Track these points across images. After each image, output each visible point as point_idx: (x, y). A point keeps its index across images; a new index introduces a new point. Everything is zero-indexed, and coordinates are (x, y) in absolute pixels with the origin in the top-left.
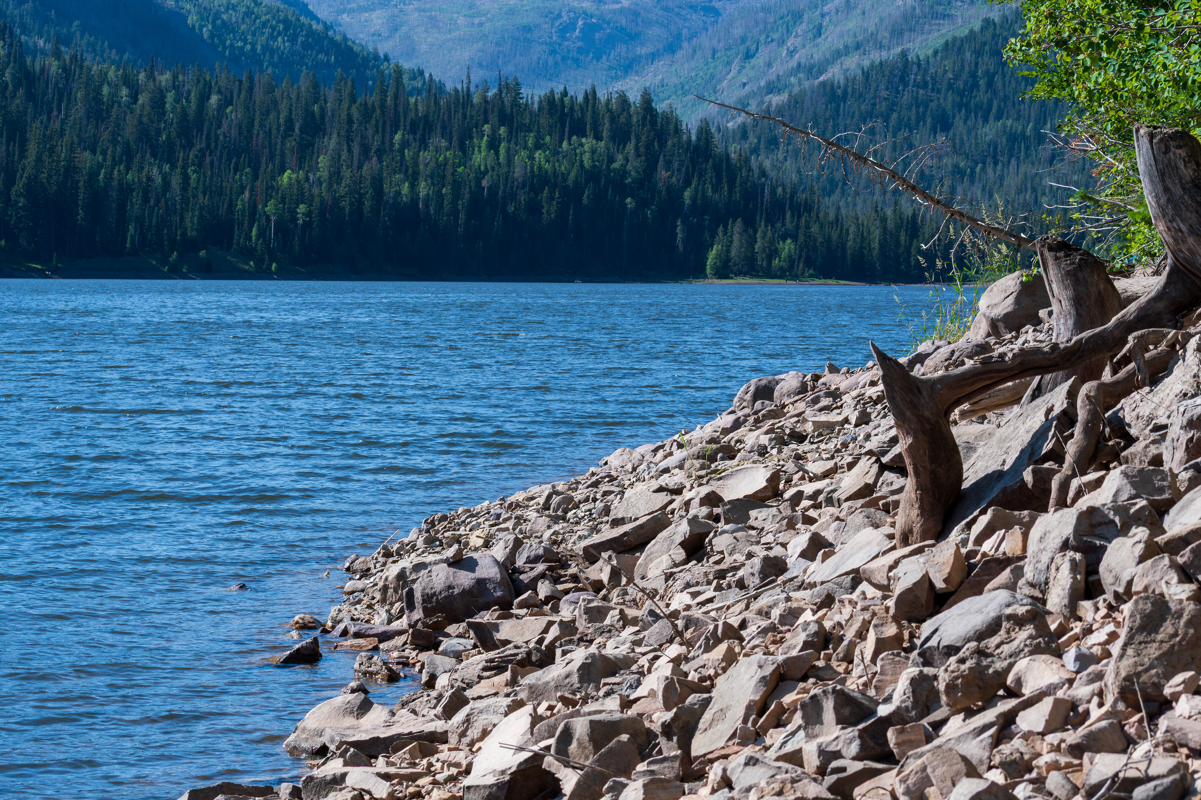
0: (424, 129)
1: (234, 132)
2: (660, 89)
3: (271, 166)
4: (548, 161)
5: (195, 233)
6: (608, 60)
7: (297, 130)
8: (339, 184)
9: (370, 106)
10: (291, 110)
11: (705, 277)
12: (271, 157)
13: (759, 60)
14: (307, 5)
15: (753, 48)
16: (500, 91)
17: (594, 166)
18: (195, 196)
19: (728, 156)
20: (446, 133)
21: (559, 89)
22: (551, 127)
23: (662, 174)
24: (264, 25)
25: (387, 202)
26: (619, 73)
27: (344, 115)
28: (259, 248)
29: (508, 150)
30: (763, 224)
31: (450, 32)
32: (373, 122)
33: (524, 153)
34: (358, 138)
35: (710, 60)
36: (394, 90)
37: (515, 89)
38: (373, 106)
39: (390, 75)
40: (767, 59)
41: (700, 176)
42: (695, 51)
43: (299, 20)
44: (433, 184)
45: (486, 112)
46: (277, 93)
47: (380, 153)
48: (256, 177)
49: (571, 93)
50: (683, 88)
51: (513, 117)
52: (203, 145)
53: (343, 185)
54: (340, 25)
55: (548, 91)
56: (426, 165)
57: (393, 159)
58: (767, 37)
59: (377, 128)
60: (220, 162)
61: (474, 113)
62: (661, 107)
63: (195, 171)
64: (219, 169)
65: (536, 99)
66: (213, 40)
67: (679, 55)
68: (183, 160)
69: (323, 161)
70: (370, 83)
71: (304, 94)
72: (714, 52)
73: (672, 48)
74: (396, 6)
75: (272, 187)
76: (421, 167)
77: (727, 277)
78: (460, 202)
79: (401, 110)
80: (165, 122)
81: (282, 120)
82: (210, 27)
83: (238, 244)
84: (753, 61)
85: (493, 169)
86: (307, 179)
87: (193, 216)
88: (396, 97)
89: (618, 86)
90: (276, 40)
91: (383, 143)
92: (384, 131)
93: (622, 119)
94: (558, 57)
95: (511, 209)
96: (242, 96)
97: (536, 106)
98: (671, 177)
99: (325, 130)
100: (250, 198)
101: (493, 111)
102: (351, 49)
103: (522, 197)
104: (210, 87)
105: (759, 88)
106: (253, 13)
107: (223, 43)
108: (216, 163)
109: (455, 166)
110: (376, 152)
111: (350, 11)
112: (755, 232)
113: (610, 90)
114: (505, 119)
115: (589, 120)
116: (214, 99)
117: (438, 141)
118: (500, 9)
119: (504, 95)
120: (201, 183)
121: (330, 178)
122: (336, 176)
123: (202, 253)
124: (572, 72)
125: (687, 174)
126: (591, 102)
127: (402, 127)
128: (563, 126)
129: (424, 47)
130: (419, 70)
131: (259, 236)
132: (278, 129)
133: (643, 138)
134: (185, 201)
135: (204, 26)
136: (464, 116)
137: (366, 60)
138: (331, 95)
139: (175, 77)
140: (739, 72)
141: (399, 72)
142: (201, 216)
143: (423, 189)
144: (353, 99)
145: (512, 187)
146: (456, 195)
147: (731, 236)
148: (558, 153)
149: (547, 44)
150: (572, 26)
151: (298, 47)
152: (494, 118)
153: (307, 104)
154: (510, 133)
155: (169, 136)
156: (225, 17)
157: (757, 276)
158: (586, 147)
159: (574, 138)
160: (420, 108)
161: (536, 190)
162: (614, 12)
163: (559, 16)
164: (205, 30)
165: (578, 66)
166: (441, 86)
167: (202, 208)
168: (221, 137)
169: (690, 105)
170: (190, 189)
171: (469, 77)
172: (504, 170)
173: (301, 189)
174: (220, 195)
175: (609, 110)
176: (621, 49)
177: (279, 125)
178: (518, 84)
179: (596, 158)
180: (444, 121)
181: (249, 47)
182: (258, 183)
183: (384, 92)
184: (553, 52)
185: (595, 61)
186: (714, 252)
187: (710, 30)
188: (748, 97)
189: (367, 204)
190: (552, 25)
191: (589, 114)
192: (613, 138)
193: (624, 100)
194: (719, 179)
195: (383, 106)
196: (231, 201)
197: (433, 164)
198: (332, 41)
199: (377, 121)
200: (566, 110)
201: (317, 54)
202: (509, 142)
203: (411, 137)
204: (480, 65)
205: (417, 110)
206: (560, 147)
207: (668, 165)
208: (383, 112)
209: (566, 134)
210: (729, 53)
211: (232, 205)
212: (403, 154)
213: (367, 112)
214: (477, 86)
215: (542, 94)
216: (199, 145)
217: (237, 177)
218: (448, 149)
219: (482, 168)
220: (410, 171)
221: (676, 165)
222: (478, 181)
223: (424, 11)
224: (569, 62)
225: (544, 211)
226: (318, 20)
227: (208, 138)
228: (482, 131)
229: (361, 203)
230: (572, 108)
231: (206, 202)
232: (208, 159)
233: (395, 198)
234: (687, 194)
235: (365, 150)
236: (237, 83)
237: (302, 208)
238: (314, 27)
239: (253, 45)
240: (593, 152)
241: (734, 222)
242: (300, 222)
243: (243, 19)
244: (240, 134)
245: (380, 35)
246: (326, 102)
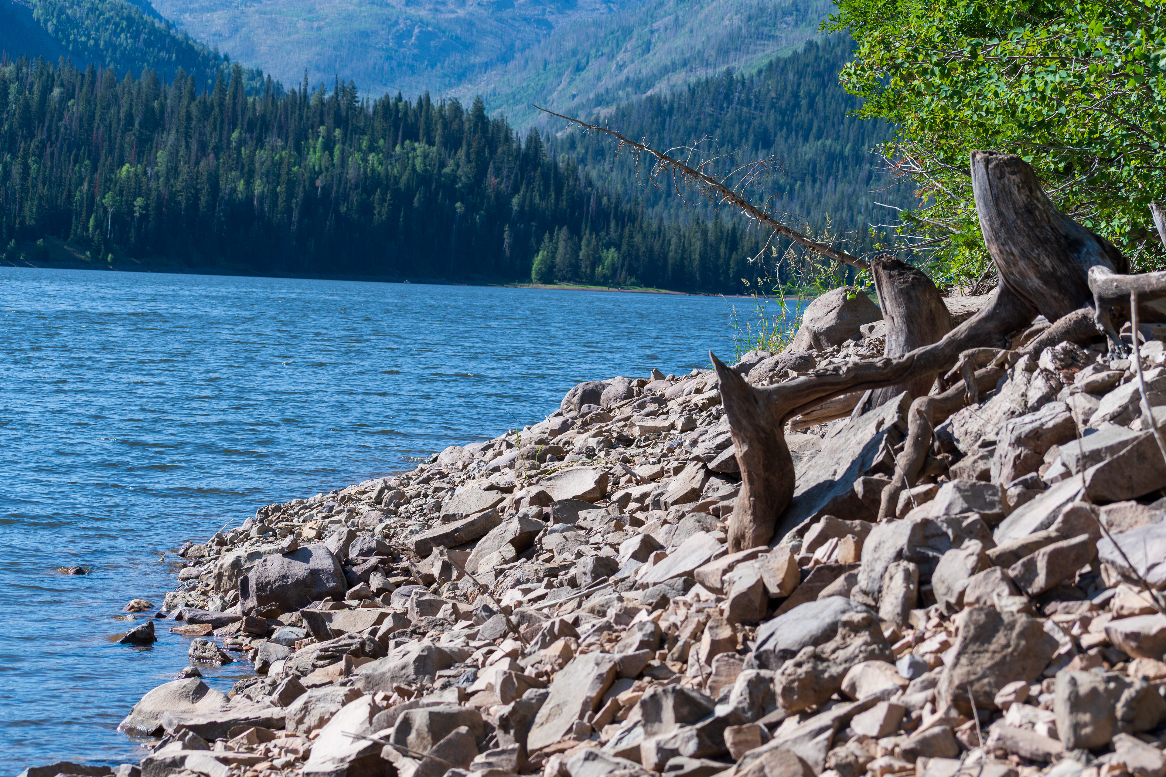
0: (261, 129)
1: (75, 125)
2: (492, 98)
3: (110, 159)
4: (381, 163)
5: (33, 222)
6: (442, 68)
7: (137, 125)
8: (176, 179)
9: (208, 104)
10: (131, 105)
11: (530, 281)
12: (111, 151)
13: (588, 74)
14: (150, 3)
15: (584, 61)
16: (337, 94)
17: (426, 171)
18: (34, 186)
19: (556, 165)
20: (282, 132)
21: (394, 94)
22: (384, 130)
23: (492, 180)
24: (108, 21)
25: (223, 198)
26: (453, 81)
27: (183, 112)
28: (95, 239)
29: (342, 152)
30: (588, 232)
31: (289, 34)
32: (212, 119)
33: (357, 155)
34: (197, 135)
35: (541, 71)
36: (233, 89)
37: (351, 93)
38: (212, 104)
39: (229, 74)
40: (597, 73)
41: (529, 184)
42: (527, 62)
43: (142, 18)
44: (268, 182)
45: (322, 114)
46: (118, 88)
47: (217, 150)
48: (95, 169)
49: (405, 98)
50: (514, 97)
51: (348, 120)
52: (44, 137)
53: (180, 179)
54: (182, 24)
55: (383, 96)
56: (262, 163)
57: (230, 156)
58: (598, 51)
59: (215, 126)
60: (60, 153)
61: (310, 114)
62: (492, 115)
63: (35, 162)
64: (59, 160)
65: (371, 103)
66: (57, 34)
67: (512, 65)
68: (24, 150)
69: (161, 156)
70: (210, 81)
71: (145, 90)
72: (546, 63)
73: (505, 58)
74: (237, 7)
75: (111, 180)
76: (257, 165)
77: (551, 282)
78: (294, 201)
79: (239, 109)
80: (8, 113)
81: (122, 115)
82: (55, 21)
83: (75, 234)
84: (583, 74)
85: (327, 169)
86: (145, 173)
87: (32, 205)
88: (235, 97)
89: (451, 93)
90: (119, 37)
91: (220, 140)
92: (222, 128)
93: (455, 126)
94: (394, 63)
95: (343, 209)
96: (84, 90)
97: (371, 110)
98: (500, 183)
99: (164, 125)
100: (89, 190)
101: (329, 113)
102: (191, 48)
103: (355, 198)
104: (53, 80)
105: (588, 100)
106: (97, 9)
107: (67, 37)
108: (56, 154)
109: (290, 165)
110: (213, 149)
111: (192, 11)
112: (580, 240)
113: (444, 97)
114: (340, 121)
115: (422, 125)
116: (56, 92)
117: (274, 140)
118: (339, 14)
119: (340, 98)
120: (41, 173)
121: (167, 173)
122: (173, 171)
123: (40, 242)
124: (407, 78)
125: (516, 181)
126: (425, 107)
127: (240, 126)
128: (397, 131)
129: (263, 49)
130: (258, 71)
131: (96, 227)
132: (118, 124)
133: (474, 144)
134: (24, 190)
135: (48, 20)
136: (301, 117)
137: (206, 59)
138: (171, 91)
139: (19, 69)
140: (570, 84)
141: (238, 71)
142: (40, 206)
143: (258, 187)
144: (192, 97)
145: (345, 188)
146: (291, 194)
147: (557, 243)
148: (392, 156)
149: (383, 50)
150: (408, 33)
151: (140, 44)
152: (329, 120)
153: (147, 100)
154: (345, 135)
155: (11, 127)
156: (69, 12)
157: (581, 283)
158: (418, 152)
159: (407, 142)
160: (258, 107)
161: (368, 191)
162: (450, 21)
163: (396, 23)
164: (49, 24)
165: (413, 73)
166: (279, 88)
167: (41, 198)
168: (62, 130)
169: (520, 114)
170: (30, 179)
171: (306, 78)
172: (338, 171)
173: (138, 182)
174: (60, 185)
175: (442, 117)
176: (455, 58)
177: (119, 119)
178: (354, 88)
179: (428, 163)
180: (280, 121)
181: (92, 42)
182: (97, 176)
183: (223, 91)
184: (389, 58)
185: (429, 68)
186: (540, 257)
187: (542, 42)
188: (577, 108)
189: (203, 199)
190: (389, 32)
191: (422, 119)
192: (445, 144)
193: (456, 108)
194: (547, 187)
195: (221, 104)
196: (69, 191)
197: (268, 163)
198: (173, 39)
199: (215, 119)
200: (400, 115)
201: (159, 52)
202: (344, 143)
203: (248, 136)
204: (318, 68)
205: (254, 109)
206: (393, 150)
207: (498, 172)
208: (221, 111)
209: (400, 138)
210: (560, 65)
211: (70, 196)
212: (239, 153)
213: (206, 110)
214: (314, 89)
215: (378, 98)
216: (40, 136)
217: (77, 168)
218: (283, 148)
219: (317, 168)
220: (246, 169)
221: (505, 172)
222: (313, 181)
223: (265, 13)
224: (404, 68)
225: (376, 212)
226: (161, 18)
227: (49, 129)
228: (318, 132)
229: (197, 198)
230: (406, 113)
231: (45, 192)
232: (49, 150)
233: (230, 194)
234: (515, 201)
235: (203, 147)
236: (79, 77)
237: (139, 201)
238: (157, 25)
239: (97, 41)
240: (425, 156)
241: (560, 229)
242: (137, 214)
243: (87, 14)
244: (81, 126)
245: (220, 35)
246: (166, 98)
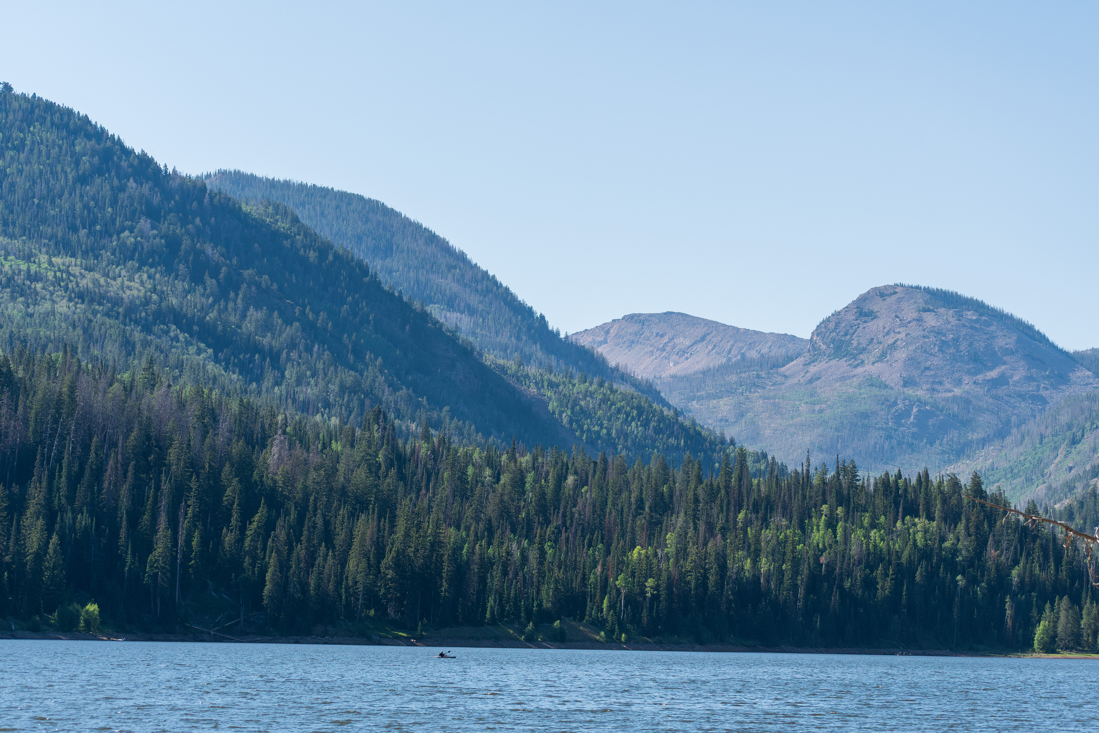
0: (766, 509)
1: (588, 510)
2: (990, 472)
3: (622, 542)
4: (882, 540)
5: (549, 605)
6: (941, 445)
7: (647, 509)
8: (685, 559)
9: (715, 487)
10: (641, 490)
11: (1034, 651)
12: (623, 535)
13: (1084, 446)
14: (659, 393)
15: (1079, 434)
16: (838, 473)
17: (927, 545)
18: (550, 570)
19: (1055, 538)
20: (786, 512)
21: (893, 472)
22: (885, 507)
23: (991, 552)
24: (619, 411)
25: (731, 576)
26: (952, 457)
27: (691, 495)
28: (610, 619)
29: (845, 529)
30: (1088, 601)
31: (792, 418)
32: (718, 501)
33: (860, 532)
34: (704, 517)
35: (1038, 445)
36: (738, 472)
37: (851, 472)
38: (718, 486)
39: (735, 457)
40: (1092, 446)
41: (1028, 555)
42: (1023, 437)
43: (652, 407)
44: (773, 560)
45: (824, 493)
46: (629, 474)
47: (724, 530)
48: (608, 552)
49: (905, 475)
50: (1012, 472)
51: (849, 498)
52: (560, 522)
53: (689, 560)
54: (690, 411)
55: (883, 474)
56: (768, 543)
57: (736, 537)
58: (1092, 424)
59: (722, 507)
60: (575, 539)
61: (813, 494)
62: (990, 489)
63: (551, 547)
64: (574, 544)
65: (872, 481)
66: (571, 425)
67: (1008, 440)
68: (540, 536)
69: (671, 538)
70: (717, 465)
71: (654, 475)
72: (1042, 437)
73: (1002, 434)
74: (742, 394)
75: (623, 562)
76: (763, 544)
77: (1054, 652)
78: (799, 578)
79: (744, 490)
80: (525, 501)
81: (633, 500)
82: (569, 413)
83: (590, 615)
84: (1079, 446)
85: (830, 546)
86: (656, 555)
87: (549, 588)
88: (740, 479)
89: (950, 469)
90: (630, 425)
91: (727, 521)
92: (728, 510)
93: (954, 501)
94: (894, 442)
95: (847, 584)
96: (596, 477)
97: (872, 488)
98: (1000, 555)
99: (673, 509)
100: (602, 572)
101: (831, 492)
102: (699, 434)
103: (858, 574)
104: (567, 468)
105: (1085, 472)
106: (609, 400)
107: (581, 427)
108: (571, 539)
109: (794, 544)
110: (720, 530)
111: (700, 399)
112: (1081, 609)
113: (943, 473)
114: (842, 500)
115: (922, 501)
116: (571, 479)
117: (778, 520)
118: (840, 397)
119: (841, 477)
120: (557, 558)
121: (677, 554)
122: (682, 552)
123: (557, 623)
124: (907, 456)
125: (1015, 553)
126: (924, 484)
127: (745, 507)
128: (897, 506)
129: (768, 432)
130: (762, 453)
131: (610, 607)
132: (629, 508)
133: (973, 518)
134: (541, 574)
135: (563, 412)
136: (804, 497)
137: (712, 443)
138: (679, 476)
139: (535, 459)
140: (1066, 456)
141: (743, 455)
142: (556, 589)
143: (764, 565)
144: (700, 480)
145: (849, 564)
146: (796, 572)
147: (1058, 613)
148: (893, 532)
149: (883, 429)
150: (907, 413)
151: (650, 432)
152: (832, 499)
153: (656, 484)
154: (847, 513)
155: (528, 514)
156: (583, 403)
157: (1083, 651)
158: (919, 527)
159: (908, 518)
160: (763, 489)
161: (872, 568)
162: (947, 400)
163: (895, 403)
164: (564, 415)
165: (913, 450)
166: (783, 469)
167: (557, 581)
168: (576, 515)
169: (1018, 487)
170: (546, 563)
171: (808, 460)
172: (841, 547)
173: (649, 564)
174: (575, 569)
175: (941, 492)
176: (954, 434)
177: (630, 504)
178: (854, 467)
179: (928, 537)
180: (784, 501)
181: (604, 431)
182: (610, 558)
183: (728, 474)
184: (889, 437)
185: (928, 446)
186: (1041, 627)
187: (1038, 417)
188: (1074, 480)
189: (712, 579)
190: (888, 412)
191: (922, 495)
192: (945, 519)
193: (955, 483)
194: (1046, 557)
195: (727, 487)
196: (584, 574)
197: (774, 542)
198: (682, 426)
199: (722, 501)
200: (900, 492)
201: (668, 438)
202: (846, 521)
203: (754, 516)
204: (821, 449)
205: (759, 490)
206: (895, 526)
207: (997, 544)
208: (727, 493)
209: (900, 514)
210: (1056, 439)
211: (584, 578)
212: (746, 533)
213: (712, 493)
214: (816, 469)
215: (878, 476)
216: (556, 522)
217: (590, 552)
218: (788, 527)
219: (821, 546)
220: (752, 548)
221: (1005, 545)
222: (817, 558)
223: (768, 398)
224: (904, 446)
225: (879, 587)
226: (669, 407)
227: (564, 515)
228: (821, 511)
229: (705, 578)
230: (906, 490)
231: (561, 576)
232: (564, 535)
233: (738, 573)
234: (1014, 572)
235: (710, 528)
236: (592, 465)
237: (650, 582)
238: (665, 413)
239: (609, 430)
240: (926, 531)
241: (1061, 599)
242: (649, 595)
243: (600, 405)
244: (594, 512)
245: (727, 421)
246: (674, 483)
